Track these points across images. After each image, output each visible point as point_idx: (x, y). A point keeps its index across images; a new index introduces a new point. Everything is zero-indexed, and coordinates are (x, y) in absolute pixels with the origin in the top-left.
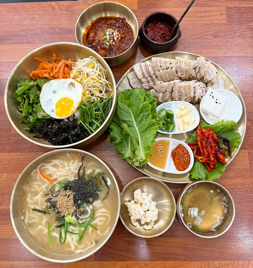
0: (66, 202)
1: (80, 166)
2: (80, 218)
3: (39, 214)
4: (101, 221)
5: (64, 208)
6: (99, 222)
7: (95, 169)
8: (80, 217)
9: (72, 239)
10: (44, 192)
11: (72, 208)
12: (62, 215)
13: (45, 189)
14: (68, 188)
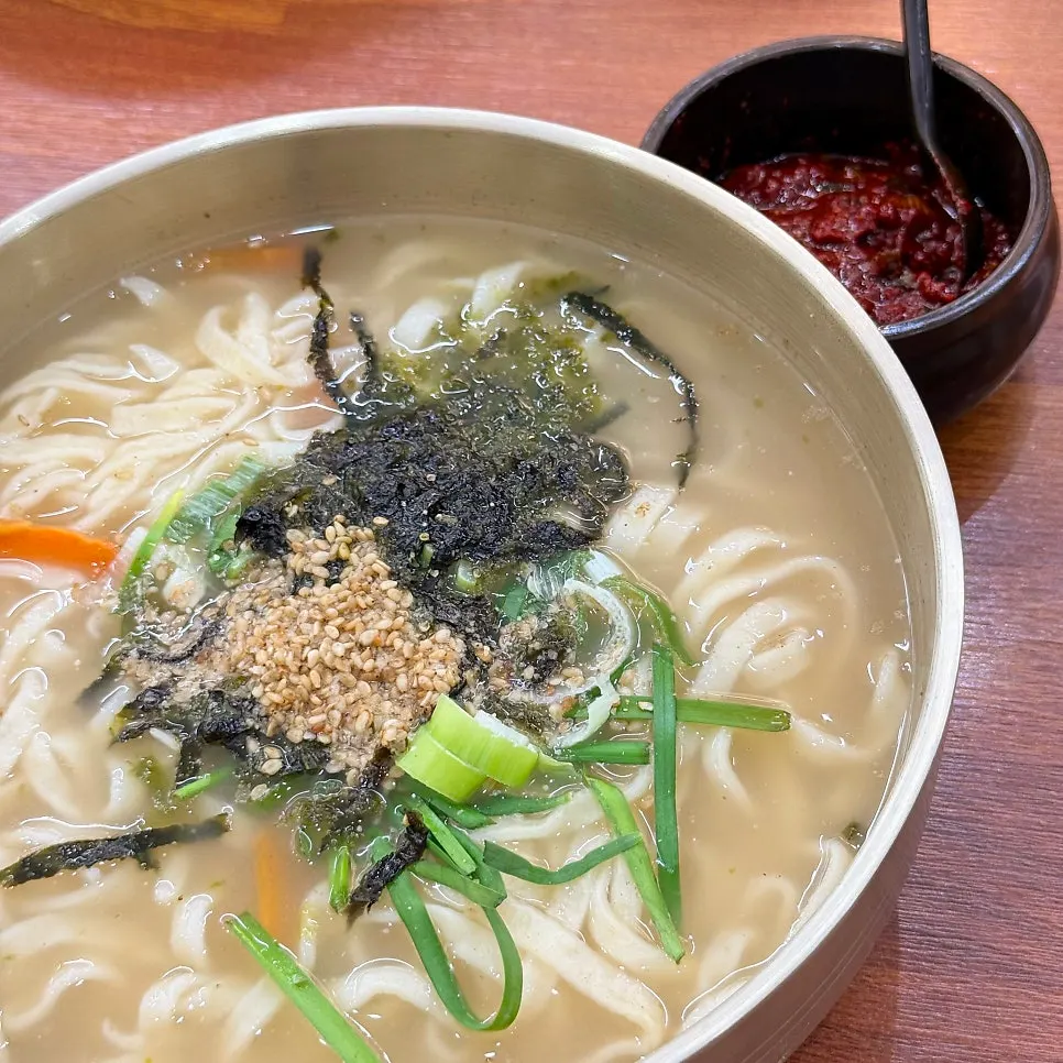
0: (340, 621)
1: (312, 318)
2: (554, 709)
3: (98, 882)
4: (775, 638)
5: (346, 688)
6: (760, 648)
7: (463, 283)
8: (545, 699)
9: (586, 933)
10: (57, 677)
11: (426, 643)
12: (351, 775)
13: (54, 647)
14: (293, 510)
